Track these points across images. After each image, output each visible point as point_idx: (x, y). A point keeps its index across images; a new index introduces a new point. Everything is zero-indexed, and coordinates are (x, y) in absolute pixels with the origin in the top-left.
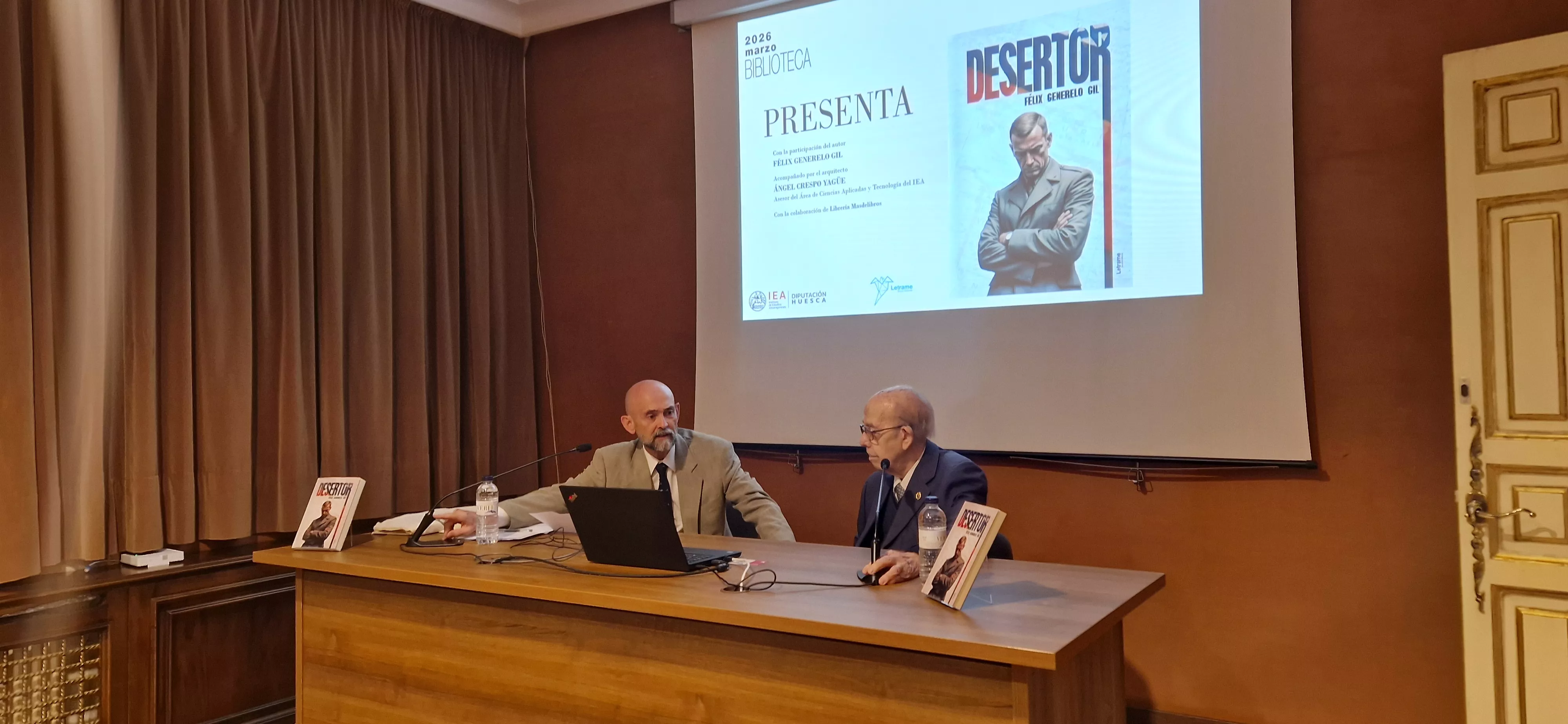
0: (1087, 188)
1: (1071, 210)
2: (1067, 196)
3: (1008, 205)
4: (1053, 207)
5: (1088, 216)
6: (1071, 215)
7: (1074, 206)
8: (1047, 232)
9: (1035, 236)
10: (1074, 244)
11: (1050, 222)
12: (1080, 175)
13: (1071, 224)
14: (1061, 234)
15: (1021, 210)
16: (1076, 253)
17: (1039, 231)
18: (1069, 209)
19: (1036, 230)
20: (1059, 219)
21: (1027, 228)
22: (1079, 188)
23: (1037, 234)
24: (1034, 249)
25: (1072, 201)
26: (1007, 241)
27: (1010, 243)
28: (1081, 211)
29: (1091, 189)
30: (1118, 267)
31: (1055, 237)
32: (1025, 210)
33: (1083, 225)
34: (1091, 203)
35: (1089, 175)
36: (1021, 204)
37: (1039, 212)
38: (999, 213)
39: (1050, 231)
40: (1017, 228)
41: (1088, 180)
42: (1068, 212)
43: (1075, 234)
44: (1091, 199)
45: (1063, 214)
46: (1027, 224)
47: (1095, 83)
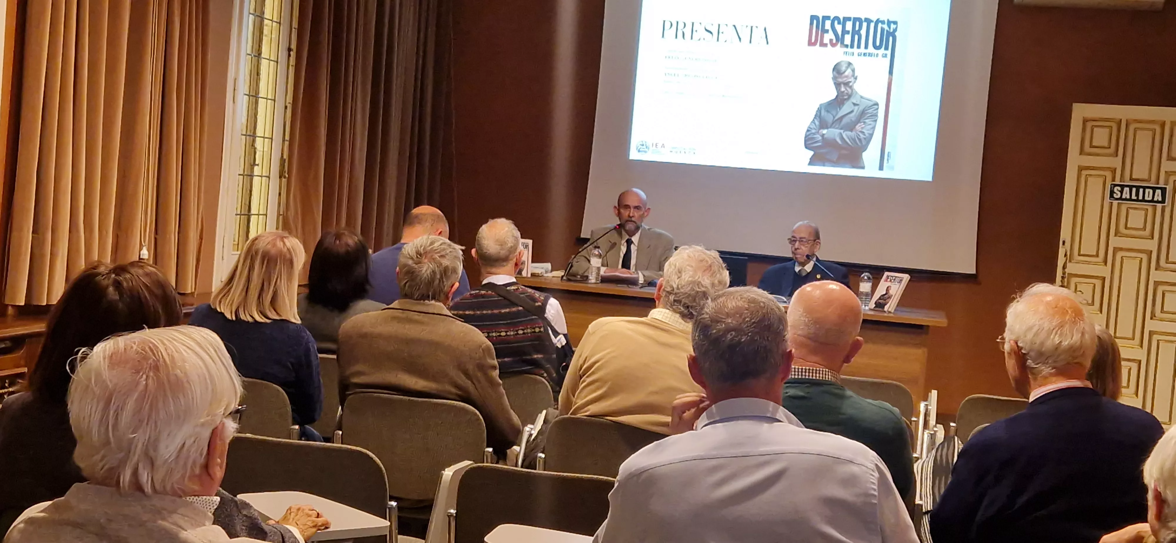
0: (875, 112)
1: (864, 123)
2: (863, 113)
3: (826, 113)
4: (853, 119)
5: (874, 128)
6: (864, 126)
7: (867, 121)
8: (849, 133)
9: (841, 133)
10: (864, 143)
11: (851, 127)
12: (872, 103)
13: (863, 130)
14: (857, 136)
15: (834, 117)
16: (864, 148)
17: (844, 132)
18: (863, 122)
19: (842, 131)
20: (857, 127)
21: (837, 128)
22: (870, 111)
23: (842, 133)
24: (840, 142)
25: (865, 118)
26: (824, 134)
27: (825, 136)
28: (870, 124)
29: (877, 112)
30: (888, 160)
31: (854, 137)
32: (836, 118)
33: (871, 132)
34: (876, 121)
35: (877, 104)
36: (834, 113)
37: (845, 121)
38: (820, 117)
39: (850, 132)
40: (831, 127)
41: (876, 107)
42: (862, 123)
43: (865, 137)
44: (876, 118)
45: (859, 124)
46: (837, 126)
47: (886, 52)
